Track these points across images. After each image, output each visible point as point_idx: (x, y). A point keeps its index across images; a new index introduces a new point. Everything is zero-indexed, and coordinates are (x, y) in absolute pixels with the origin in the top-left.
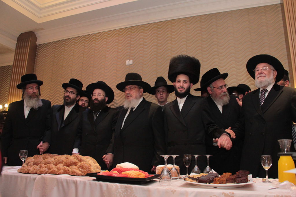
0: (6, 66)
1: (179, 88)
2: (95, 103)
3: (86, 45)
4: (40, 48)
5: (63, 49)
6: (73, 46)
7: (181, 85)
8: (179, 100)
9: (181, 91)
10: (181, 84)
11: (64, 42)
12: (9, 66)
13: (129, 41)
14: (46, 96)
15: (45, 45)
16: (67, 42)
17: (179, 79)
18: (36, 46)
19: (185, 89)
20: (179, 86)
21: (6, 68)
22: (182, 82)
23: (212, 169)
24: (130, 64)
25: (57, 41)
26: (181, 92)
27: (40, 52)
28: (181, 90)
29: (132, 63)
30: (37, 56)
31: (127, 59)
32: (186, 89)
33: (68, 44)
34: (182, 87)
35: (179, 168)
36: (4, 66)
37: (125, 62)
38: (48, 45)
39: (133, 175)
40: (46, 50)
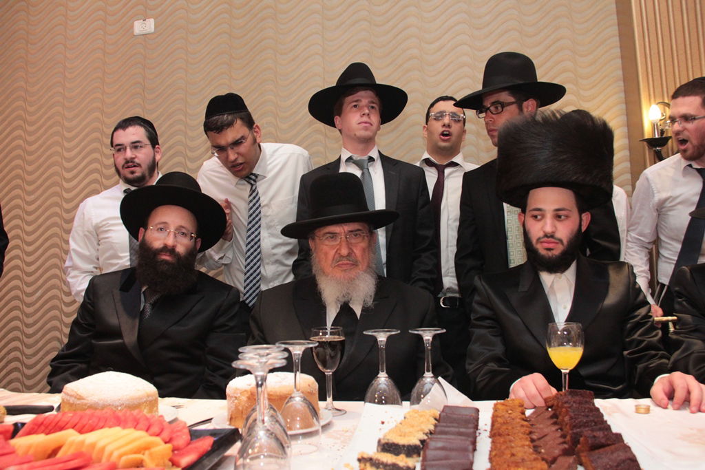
1: (538, 240)
2: (163, 260)
7: (548, 229)
8: (547, 278)
9: (549, 249)
10: (548, 225)
17: (539, 206)
19: (561, 241)
20: (541, 234)
22: (549, 216)
23: (440, 379)
26: (550, 254)
28: (551, 246)
29: (153, 30)
32: (565, 242)
34: (552, 236)
35: (317, 384)
37: (132, 27)
39: (116, 454)
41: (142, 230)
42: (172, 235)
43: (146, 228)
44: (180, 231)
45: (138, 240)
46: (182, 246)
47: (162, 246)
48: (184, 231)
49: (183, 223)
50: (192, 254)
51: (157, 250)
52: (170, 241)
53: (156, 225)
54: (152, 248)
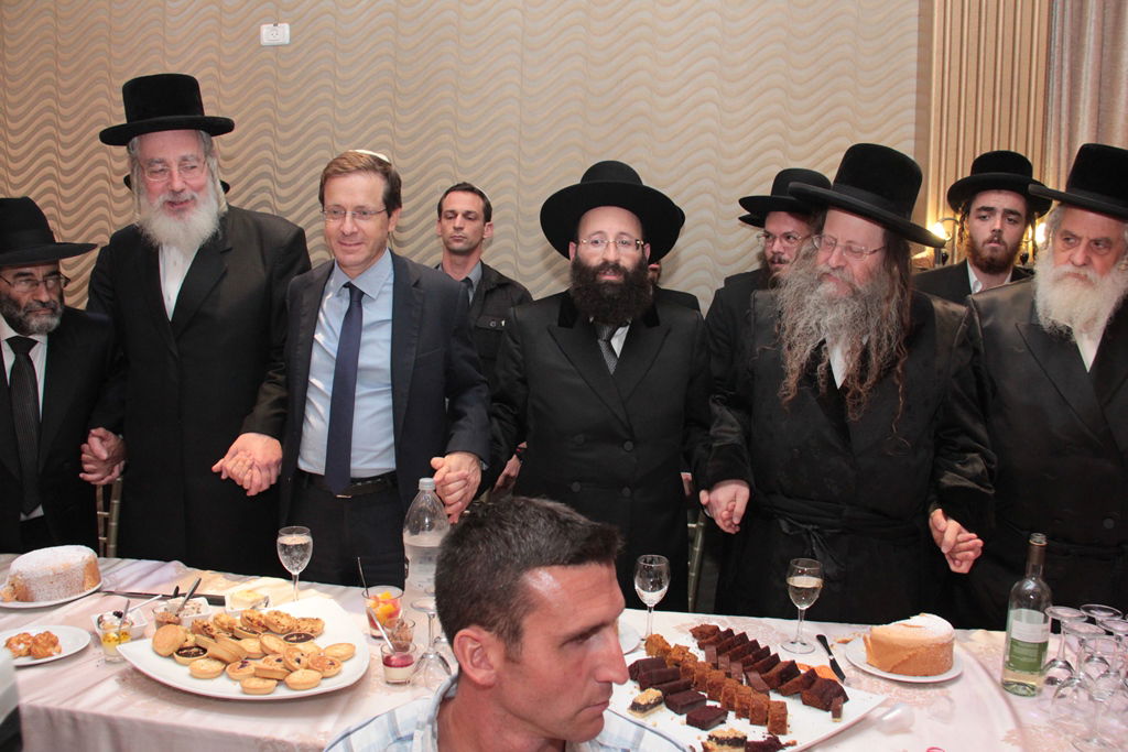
2: (606, 282)
24: (276, 43)
29: (287, 41)
31: (264, 19)
37: (258, 33)
41: (572, 245)
42: (612, 246)
43: (577, 243)
44: (620, 241)
45: (569, 258)
46: (628, 257)
47: (601, 262)
48: (626, 239)
49: (623, 228)
50: (641, 266)
51: (595, 268)
52: (611, 256)
53: (590, 237)
54: (590, 267)
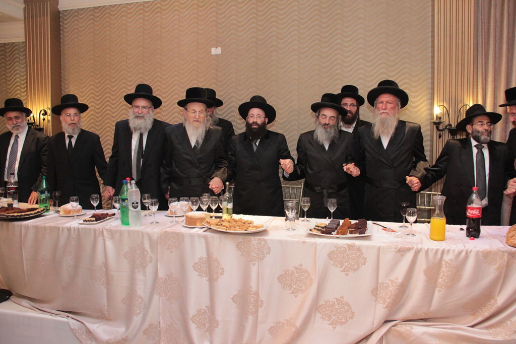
0: (8, 44)
3: (146, 18)
4: (65, 16)
5: (107, 22)
6: (124, 18)
11: (108, 11)
12: (14, 43)
13: (214, 18)
14: (89, 95)
15: (74, 12)
16: (113, 11)
18: (59, 12)
21: (9, 46)
24: (217, 54)
25: (94, 8)
27: (68, 23)
29: (220, 53)
30: (63, 31)
31: (212, 46)
33: (115, 14)
36: (4, 44)
37: (211, 51)
38: (80, 12)
40: (76, 20)
42: (256, 118)
46: (260, 121)
47: (253, 122)
48: (260, 116)
50: (264, 124)
51: (251, 124)
